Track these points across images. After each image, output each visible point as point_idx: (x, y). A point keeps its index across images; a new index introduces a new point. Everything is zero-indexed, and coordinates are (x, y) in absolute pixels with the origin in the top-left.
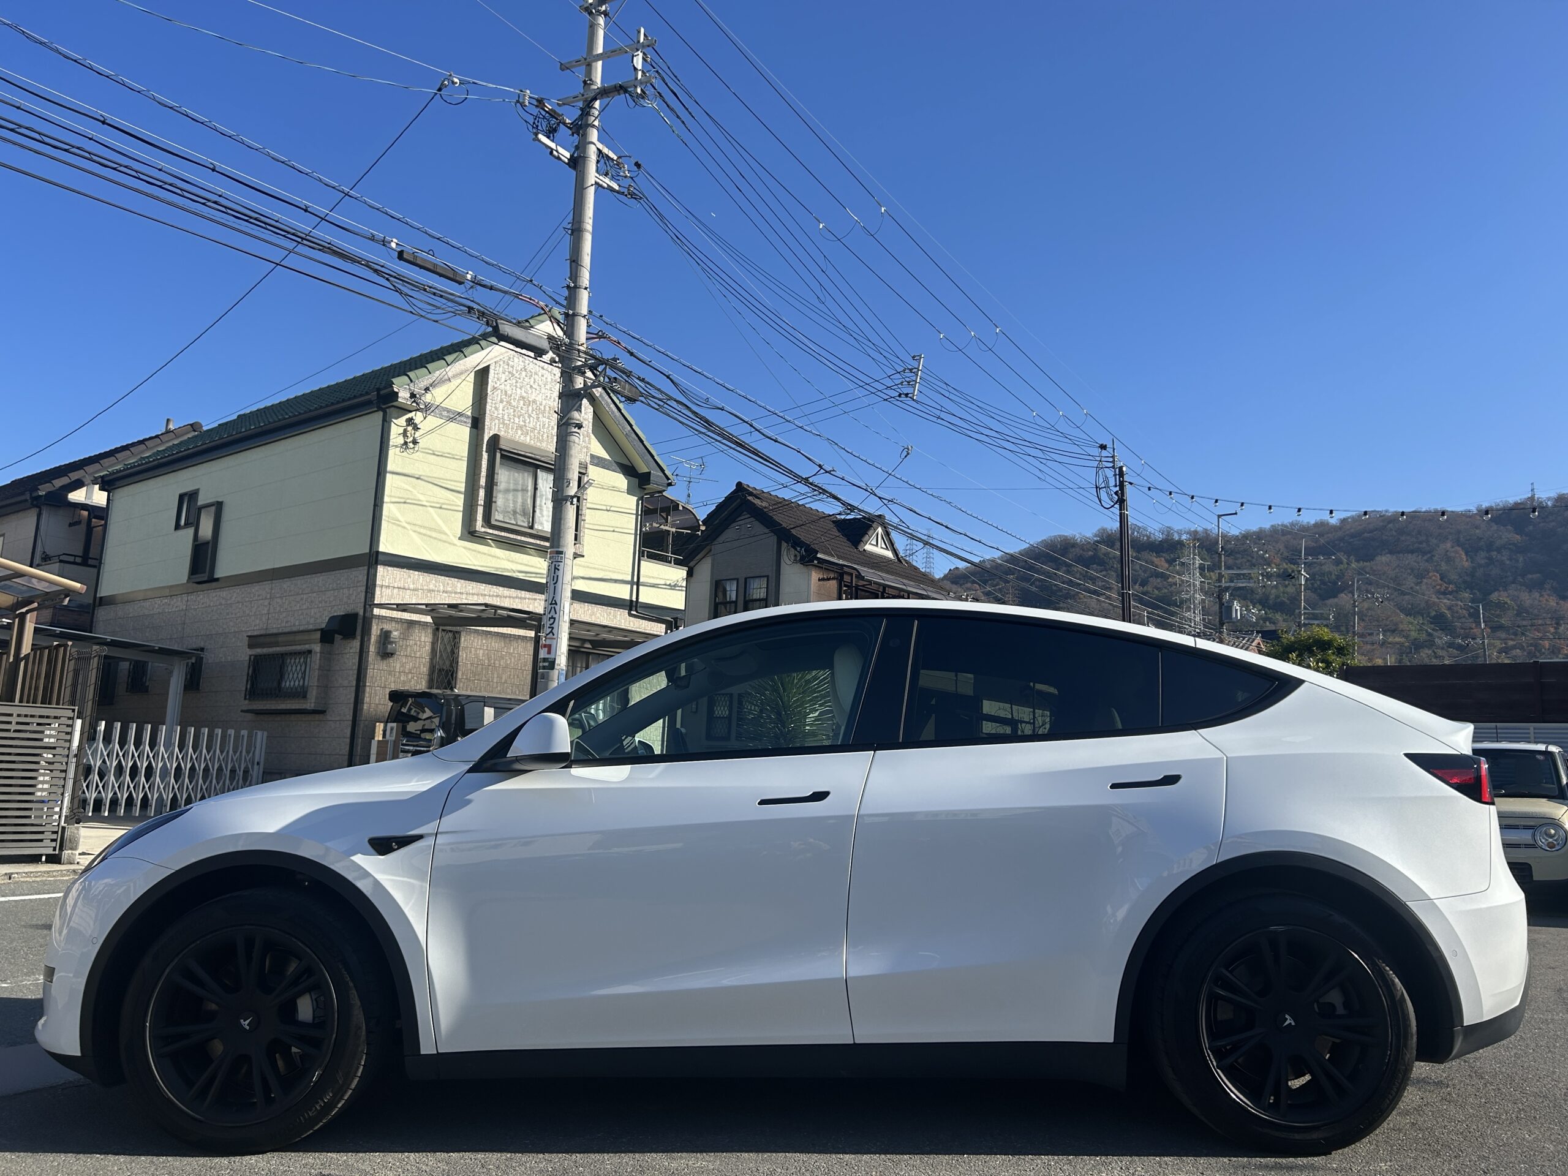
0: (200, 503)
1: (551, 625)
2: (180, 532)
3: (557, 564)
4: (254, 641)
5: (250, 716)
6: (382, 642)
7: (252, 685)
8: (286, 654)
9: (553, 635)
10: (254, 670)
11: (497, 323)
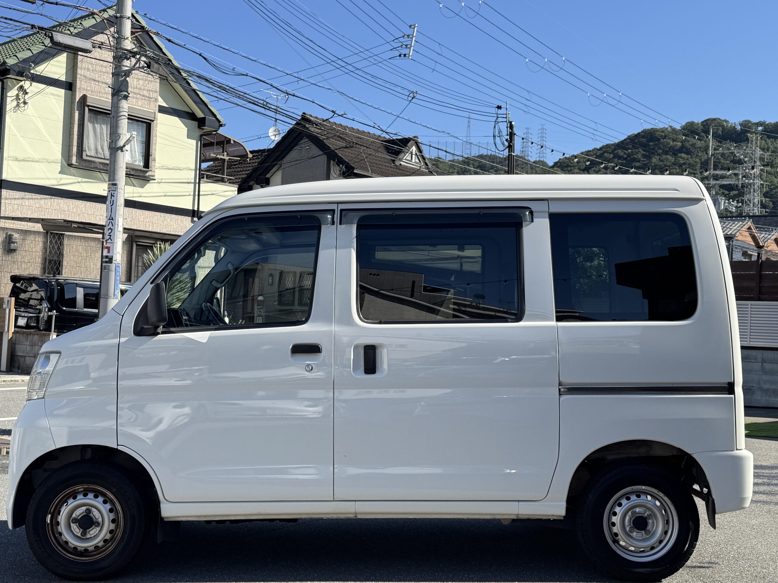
1: (109, 233)
3: (113, 192)
6: (7, 242)
9: (111, 240)
11: (52, 34)
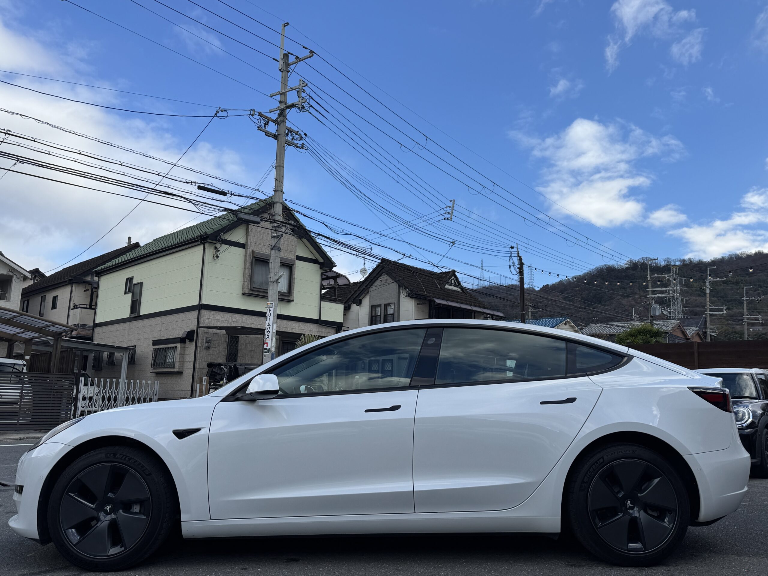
0: (135, 282)
1: (268, 334)
2: (127, 295)
3: (270, 308)
4: (155, 343)
5: (154, 374)
6: (204, 342)
7: (154, 361)
8: (167, 348)
9: (269, 338)
10: (155, 355)
11: (237, 213)
